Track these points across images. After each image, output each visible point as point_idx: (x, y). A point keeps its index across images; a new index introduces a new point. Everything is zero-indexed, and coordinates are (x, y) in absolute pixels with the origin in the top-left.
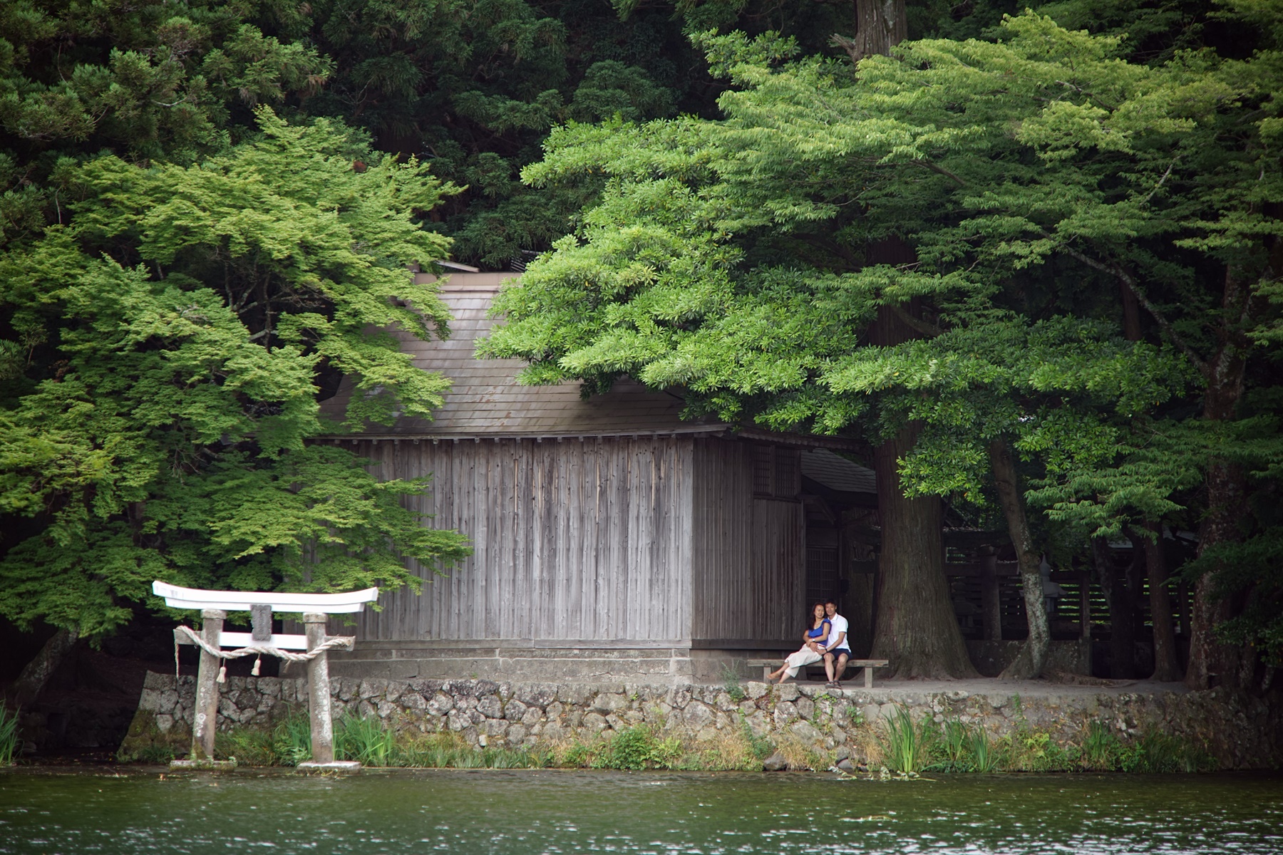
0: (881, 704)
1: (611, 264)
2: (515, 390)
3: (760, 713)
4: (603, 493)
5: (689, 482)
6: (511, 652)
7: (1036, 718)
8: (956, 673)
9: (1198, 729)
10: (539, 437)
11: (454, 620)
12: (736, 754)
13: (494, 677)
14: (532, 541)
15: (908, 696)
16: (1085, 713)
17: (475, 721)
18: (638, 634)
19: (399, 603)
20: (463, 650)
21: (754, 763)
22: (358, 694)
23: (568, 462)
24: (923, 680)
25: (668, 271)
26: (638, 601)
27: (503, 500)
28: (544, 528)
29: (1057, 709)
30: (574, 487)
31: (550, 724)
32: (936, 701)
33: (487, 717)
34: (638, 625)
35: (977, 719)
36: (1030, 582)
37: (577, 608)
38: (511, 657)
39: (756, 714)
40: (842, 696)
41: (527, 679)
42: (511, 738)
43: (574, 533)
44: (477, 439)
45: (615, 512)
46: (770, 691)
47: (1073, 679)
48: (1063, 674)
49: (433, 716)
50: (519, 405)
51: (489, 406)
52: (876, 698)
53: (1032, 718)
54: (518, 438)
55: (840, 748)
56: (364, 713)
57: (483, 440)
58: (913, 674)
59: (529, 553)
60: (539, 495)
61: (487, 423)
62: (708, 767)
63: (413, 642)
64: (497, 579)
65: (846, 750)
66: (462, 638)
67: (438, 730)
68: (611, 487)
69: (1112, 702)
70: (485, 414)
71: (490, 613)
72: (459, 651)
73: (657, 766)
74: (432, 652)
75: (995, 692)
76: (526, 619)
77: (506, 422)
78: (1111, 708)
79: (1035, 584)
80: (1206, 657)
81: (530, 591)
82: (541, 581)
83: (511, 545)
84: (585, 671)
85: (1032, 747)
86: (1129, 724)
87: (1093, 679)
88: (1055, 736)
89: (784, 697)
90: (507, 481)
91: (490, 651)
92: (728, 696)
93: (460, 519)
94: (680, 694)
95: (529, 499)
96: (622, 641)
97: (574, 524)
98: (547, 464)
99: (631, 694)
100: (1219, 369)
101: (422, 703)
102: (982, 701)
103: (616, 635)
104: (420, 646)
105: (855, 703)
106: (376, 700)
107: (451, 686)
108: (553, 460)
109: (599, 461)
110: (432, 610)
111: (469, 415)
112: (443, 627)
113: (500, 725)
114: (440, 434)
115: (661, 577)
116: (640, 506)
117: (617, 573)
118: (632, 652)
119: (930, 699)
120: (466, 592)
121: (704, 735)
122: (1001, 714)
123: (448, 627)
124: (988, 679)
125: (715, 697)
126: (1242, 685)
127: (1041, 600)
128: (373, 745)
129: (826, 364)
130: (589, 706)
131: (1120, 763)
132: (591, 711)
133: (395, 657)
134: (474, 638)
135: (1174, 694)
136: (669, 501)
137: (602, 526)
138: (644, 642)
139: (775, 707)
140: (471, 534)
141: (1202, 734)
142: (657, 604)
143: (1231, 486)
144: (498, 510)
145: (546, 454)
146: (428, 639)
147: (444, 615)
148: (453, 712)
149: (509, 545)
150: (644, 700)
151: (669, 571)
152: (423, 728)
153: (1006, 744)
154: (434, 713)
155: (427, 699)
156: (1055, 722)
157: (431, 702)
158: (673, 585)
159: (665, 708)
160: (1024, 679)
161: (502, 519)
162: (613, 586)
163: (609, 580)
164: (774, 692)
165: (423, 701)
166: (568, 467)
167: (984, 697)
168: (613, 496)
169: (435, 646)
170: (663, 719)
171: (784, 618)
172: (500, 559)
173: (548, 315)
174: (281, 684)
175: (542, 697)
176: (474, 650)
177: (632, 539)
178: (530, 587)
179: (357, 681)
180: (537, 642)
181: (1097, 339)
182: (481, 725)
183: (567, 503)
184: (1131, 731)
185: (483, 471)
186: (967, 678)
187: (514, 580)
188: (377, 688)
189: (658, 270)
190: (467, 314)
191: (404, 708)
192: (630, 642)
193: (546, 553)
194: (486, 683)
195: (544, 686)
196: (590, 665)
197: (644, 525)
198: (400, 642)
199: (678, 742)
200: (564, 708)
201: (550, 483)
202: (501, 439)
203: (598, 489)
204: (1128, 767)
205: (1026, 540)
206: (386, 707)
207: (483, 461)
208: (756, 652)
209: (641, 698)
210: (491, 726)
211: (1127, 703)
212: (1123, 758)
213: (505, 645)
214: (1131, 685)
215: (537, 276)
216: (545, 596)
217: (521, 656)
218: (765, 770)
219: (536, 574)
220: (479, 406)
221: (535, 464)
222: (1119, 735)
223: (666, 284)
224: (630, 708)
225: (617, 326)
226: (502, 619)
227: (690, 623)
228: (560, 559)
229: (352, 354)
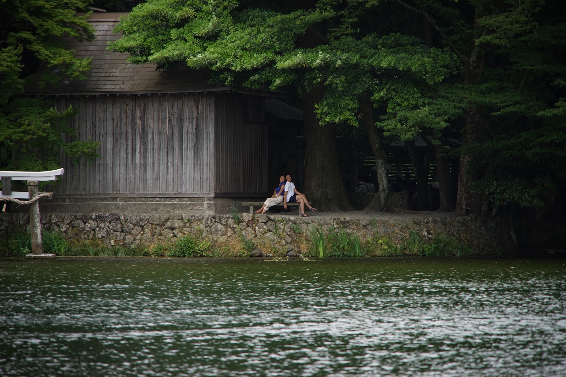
0: (308, 224)
1: (174, 8)
2: (126, 70)
3: (249, 229)
4: (170, 121)
5: (213, 115)
6: (125, 199)
7: (383, 230)
8: (343, 209)
9: (462, 235)
10: (139, 94)
11: (97, 184)
12: (237, 248)
13: (117, 212)
14: (136, 145)
15: (321, 220)
16: (408, 227)
17: (108, 233)
18: (188, 190)
19: (69, 176)
20: (101, 198)
21: (246, 253)
22: (50, 220)
23: (153, 105)
24: (327, 212)
25: (202, 12)
26: (188, 174)
27: (121, 125)
28: (141, 138)
29: (394, 226)
30: (156, 118)
31: (146, 234)
32: (335, 222)
33: (114, 231)
34: (188, 186)
35: (355, 231)
36: (380, 164)
37: (158, 178)
38: (125, 202)
39: (247, 229)
40: (289, 220)
41: (133, 213)
42: (126, 241)
43: (156, 140)
44: (108, 95)
45: (176, 130)
46: (254, 218)
47: (400, 211)
48: (395, 209)
49: (88, 231)
50: (128, 78)
51: (114, 78)
52: (306, 221)
53: (382, 230)
54: (128, 94)
55: (289, 245)
56: (54, 230)
57: (111, 95)
58: (322, 209)
59: (134, 151)
60: (139, 122)
61: (113, 87)
62: (224, 255)
63: (76, 195)
64: (118, 163)
65: (292, 246)
66: (101, 192)
67: (90, 238)
68: (174, 118)
69: (420, 222)
70: (112, 82)
71: (115, 180)
72: (99, 199)
73: (199, 255)
74: (86, 200)
75: (363, 218)
76: (133, 183)
77: (122, 86)
78: (420, 225)
79: (382, 165)
80: (465, 200)
81: (135, 169)
82: (140, 164)
83: (125, 147)
84: (162, 208)
85: (382, 244)
86: (429, 233)
87: (410, 211)
88: (393, 239)
89: (261, 221)
90: (123, 115)
91: (115, 199)
92: (233, 220)
93: (100, 134)
94: (209, 220)
95: (134, 124)
96: (180, 193)
97: (156, 136)
98: (142, 107)
99: (185, 220)
100: (472, 59)
101: (82, 225)
102: (357, 222)
103: (177, 191)
104: (80, 197)
105: (295, 223)
106: (59, 223)
107: (96, 216)
108: (145, 105)
109: (168, 105)
110: (86, 179)
111: (104, 82)
112: (92, 187)
113: (121, 235)
114: (90, 92)
115: (199, 162)
116: (189, 127)
117: (178, 160)
118: (185, 199)
119: (332, 221)
120: (102, 170)
121: (222, 239)
122: (366, 228)
123: (94, 187)
124: (359, 211)
125: (227, 221)
126: (483, 214)
127: (385, 172)
128: (58, 246)
129: (278, 58)
130: (164, 225)
131: (424, 252)
132: (165, 228)
133: (67, 202)
134: (107, 193)
135: (450, 218)
136: (203, 124)
137: (170, 137)
138: (191, 194)
139: (256, 226)
140: (105, 142)
141: (464, 237)
142: (197, 175)
143: (477, 116)
144: (118, 129)
145: (142, 102)
146: (84, 193)
147: (92, 181)
148: (98, 229)
149: (124, 146)
150: (192, 223)
151: (203, 159)
152: (83, 237)
153: (369, 243)
154: (88, 229)
155: (85, 223)
156: (393, 232)
157: (87, 224)
158: (205, 166)
159: (202, 227)
160: (376, 211)
161: (120, 134)
162: (176, 166)
163: (173, 164)
164: (256, 218)
165: (83, 223)
166: (153, 109)
167: (358, 220)
168: (175, 122)
169: (88, 197)
170: (201, 231)
171: (258, 182)
172: (120, 154)
173: (143, 33)
174: (12, 216)
175: (141, 221)
176: (107, 198)
177: (185, 144)
178: (135, 167)
179: (50, 214)
180: (138, 194)
181: (412, 45)
182: (111, 235)
183: (153, 126)
184: (429, 236)
185: (111, 111)
186: (348, 211)
187: (126, 164)
188: (60, 217)
189: (197, 11)
190: (101, 33)
191: (73, 227)
192: (184, 194)
193: (142, 150)
194: (114, 215)
195: (142, 216)
196: (164, 205)
197: (190, 137)
198: (70, 195)
199: (209, 244)
200: (152, 227)
201: (144, 116)
202: (120, 95)
203: (168, 119)
204: (429, 254)
205: (378, 143)
206: (64, 227)
207: (111, 105)
208: (245, 199)
209: (189, 221)
210: (116, 235)
211: (428, 223)
212: (426, 249)
213: (122, 196)
214: (429, 214)
215: (137, 14)
216: (142, 172)
217: (130, 201)
218: (252, 256)
219: (137, 161)
220: (109, 78)
221: (137, 107)
222: (424, 238)
223: (201, 18)
224: (185, 226)
225: (176, 39)
226: (121, 183)
227: (213, 185)
228: (149, 154)
229: (45, 52)
